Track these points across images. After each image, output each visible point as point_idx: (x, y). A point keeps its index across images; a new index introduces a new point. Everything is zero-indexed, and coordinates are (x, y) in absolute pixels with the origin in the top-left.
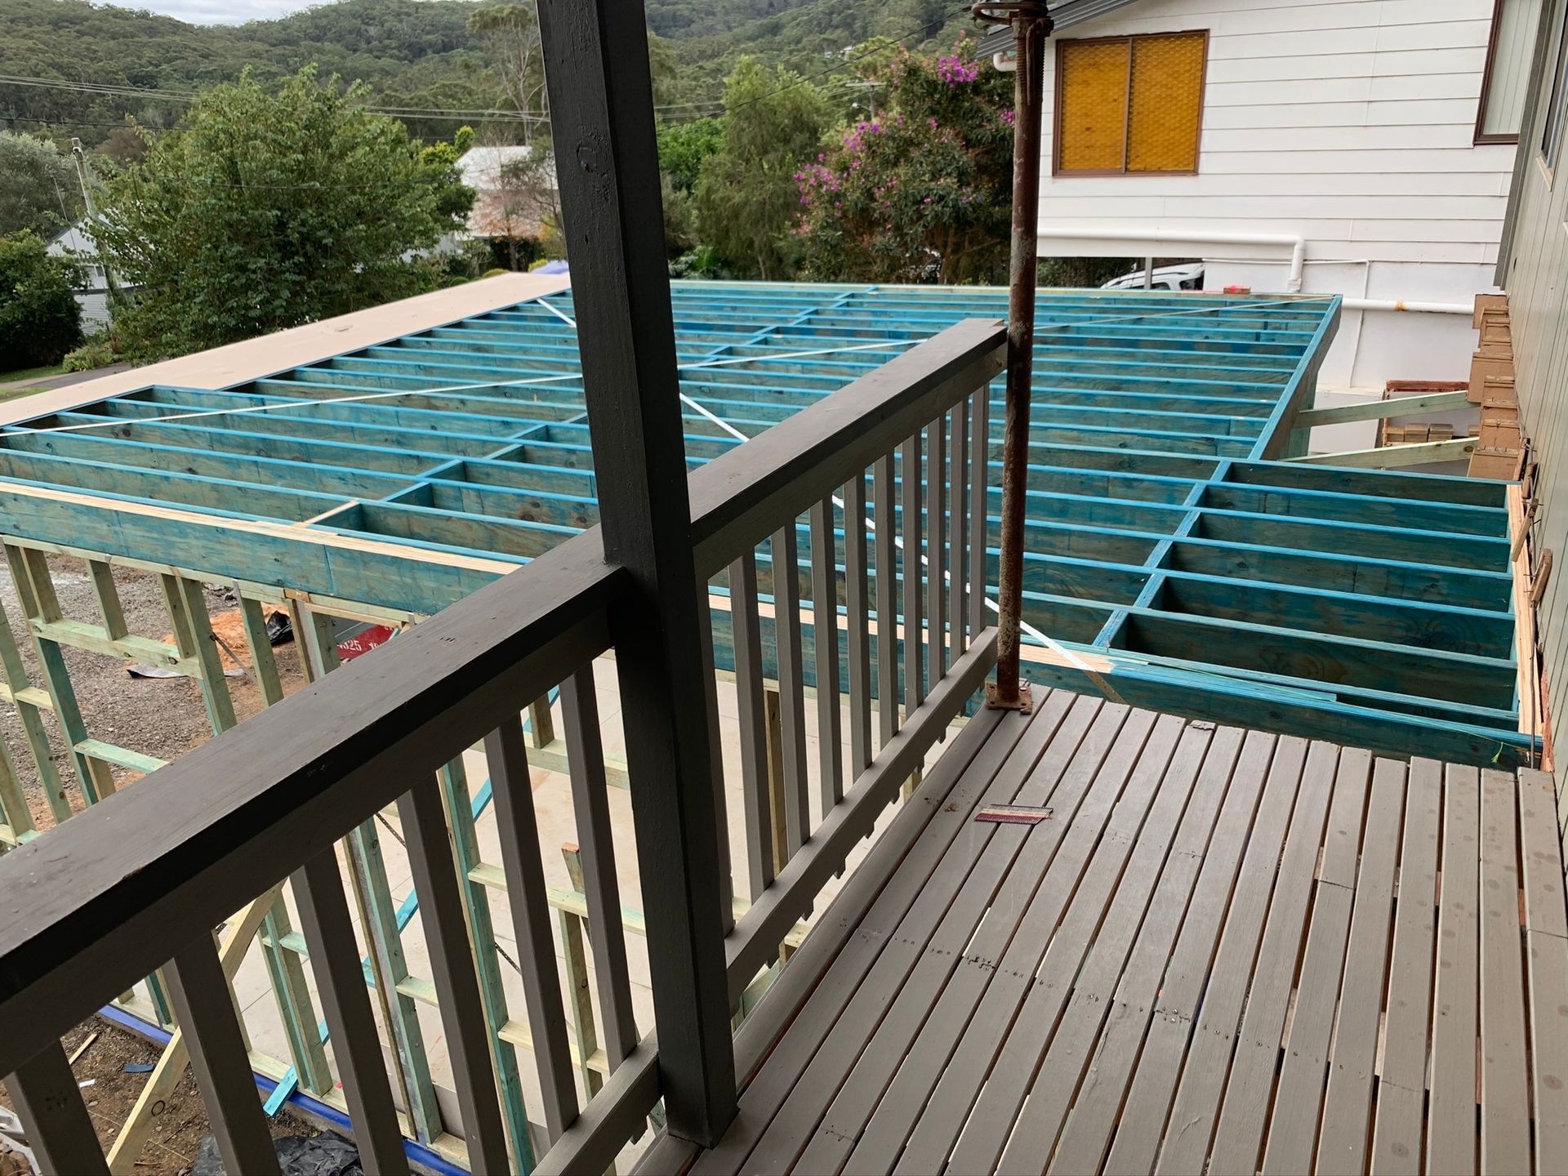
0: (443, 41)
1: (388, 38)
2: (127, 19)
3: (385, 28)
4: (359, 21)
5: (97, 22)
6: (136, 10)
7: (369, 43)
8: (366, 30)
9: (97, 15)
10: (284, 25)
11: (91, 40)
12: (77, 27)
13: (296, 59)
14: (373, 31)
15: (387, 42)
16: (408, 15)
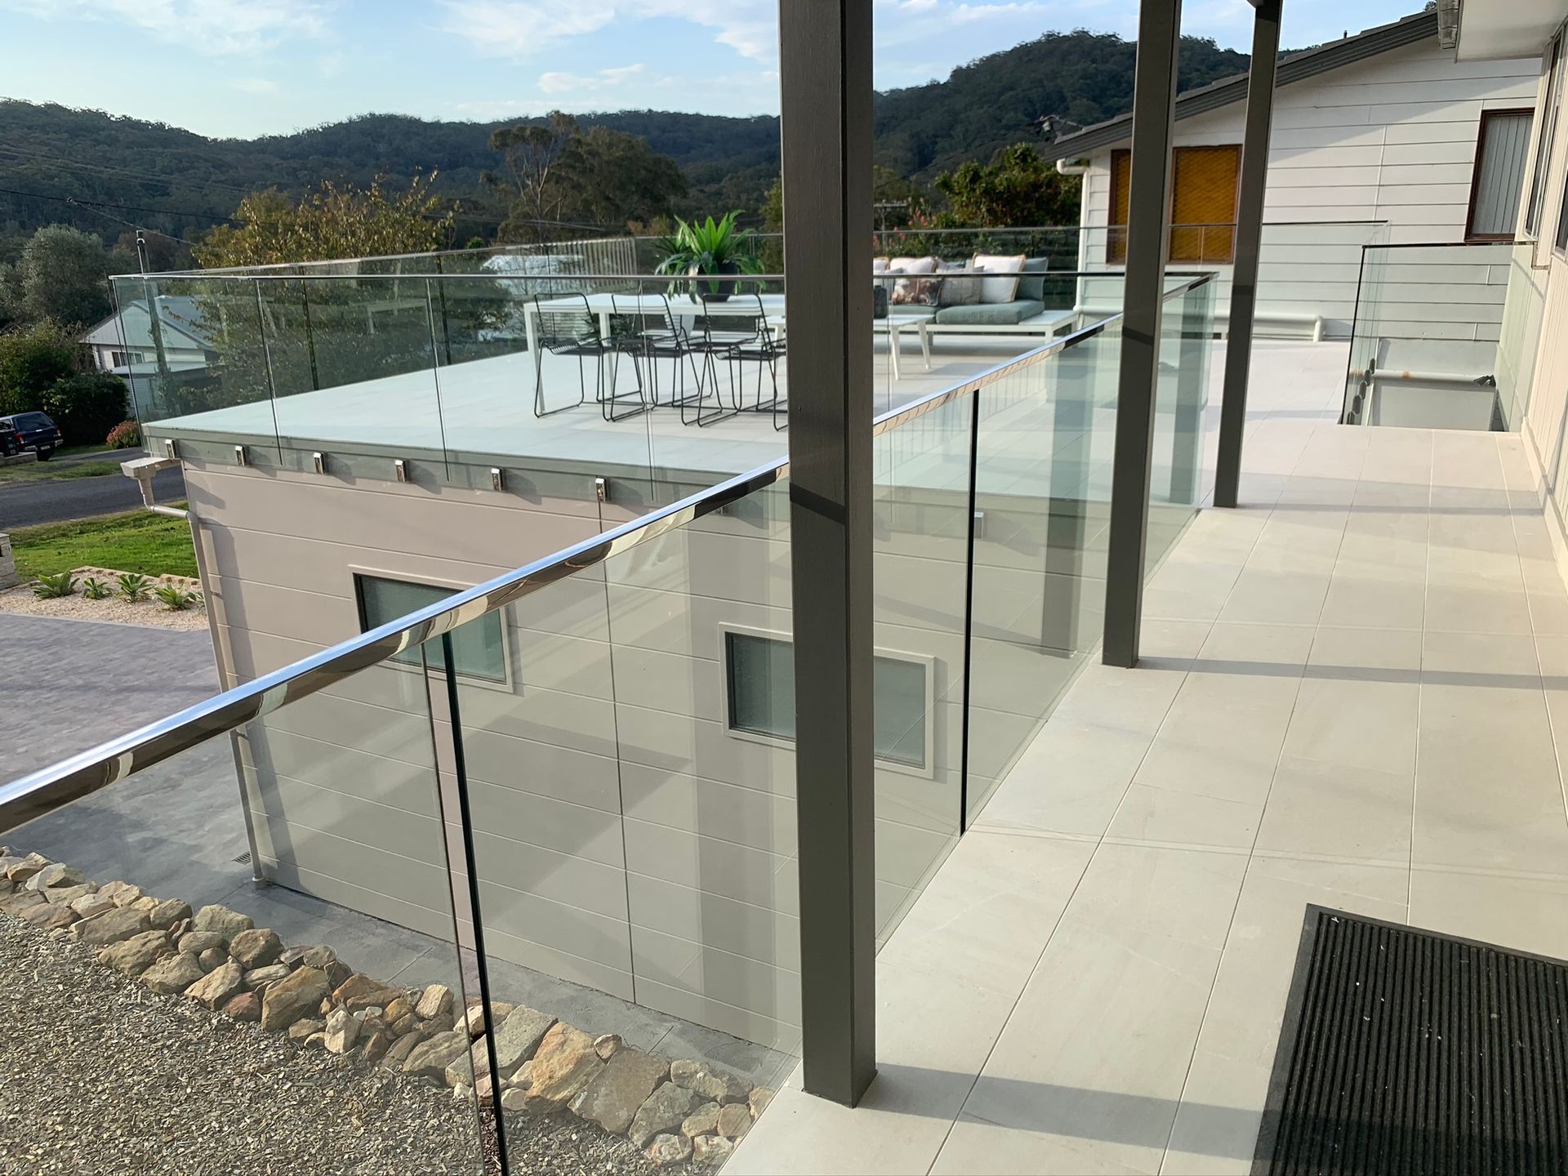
0: (449, 160)
1: (397, 155)
2: (143, 130)
3: (394, 146)
4: (369, 139)
5: (113, 132)
6: (153, 121)
7: (378, 159)
8: (374, 146)
9: (114, 126)
10: (296, 139)
11: (107, 148)
12: (94, 136)
13: (306, 172)
14: (382, 147)
15: (395, 159)
16: (418, 134)
